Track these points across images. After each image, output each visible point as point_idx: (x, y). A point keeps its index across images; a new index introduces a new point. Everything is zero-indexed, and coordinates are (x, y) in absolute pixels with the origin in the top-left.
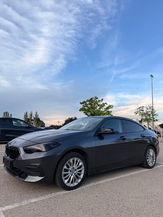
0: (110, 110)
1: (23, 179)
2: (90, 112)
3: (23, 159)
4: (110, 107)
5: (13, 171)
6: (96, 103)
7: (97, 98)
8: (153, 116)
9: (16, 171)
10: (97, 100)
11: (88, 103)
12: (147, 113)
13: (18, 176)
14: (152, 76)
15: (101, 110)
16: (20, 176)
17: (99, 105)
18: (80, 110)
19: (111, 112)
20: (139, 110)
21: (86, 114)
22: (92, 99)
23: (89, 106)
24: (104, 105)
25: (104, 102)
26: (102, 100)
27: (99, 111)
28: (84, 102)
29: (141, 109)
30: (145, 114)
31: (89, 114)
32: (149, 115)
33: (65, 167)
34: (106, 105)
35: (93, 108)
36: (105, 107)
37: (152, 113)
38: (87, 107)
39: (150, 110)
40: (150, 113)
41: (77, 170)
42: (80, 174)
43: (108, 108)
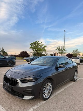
0: (45, 48)
1: (22, 98)
2: (35, 49)
3: (21, 86)
4: (45, 46)
5: (13, 93)
6: (38, 44)
7: (39, 42)
8: (64, 51)
9: (16, 93)
10: (39, 43)
11: (34, 44)
12: (61, 50)
13: (17, 96)
14: (65, 31)
15: (41, 48)
16: (19, 96)
17: (40, 46)
18: (30, 48)
19: (46, 49)
20: (58, 48)
21: (33, 50)
22: (36, 42)
23: (35, 46)
24: (42, 45)
25: (42, 44)
26: (41, 43)
27: (40, 49)
28: (32, 44)
29: (59, 47)
30: (60, 50)
31: (34, 50)
32: (62, 51)
33: (44, 89)
34: (43, 45)
35: (37, 47)
36: (43, 47)
37: (64, 49)
38: (34, 46)
39: (63, 48)
40: (63, 50)
41: (49, 89)
42: (50, 91)
43: (44, 47)
